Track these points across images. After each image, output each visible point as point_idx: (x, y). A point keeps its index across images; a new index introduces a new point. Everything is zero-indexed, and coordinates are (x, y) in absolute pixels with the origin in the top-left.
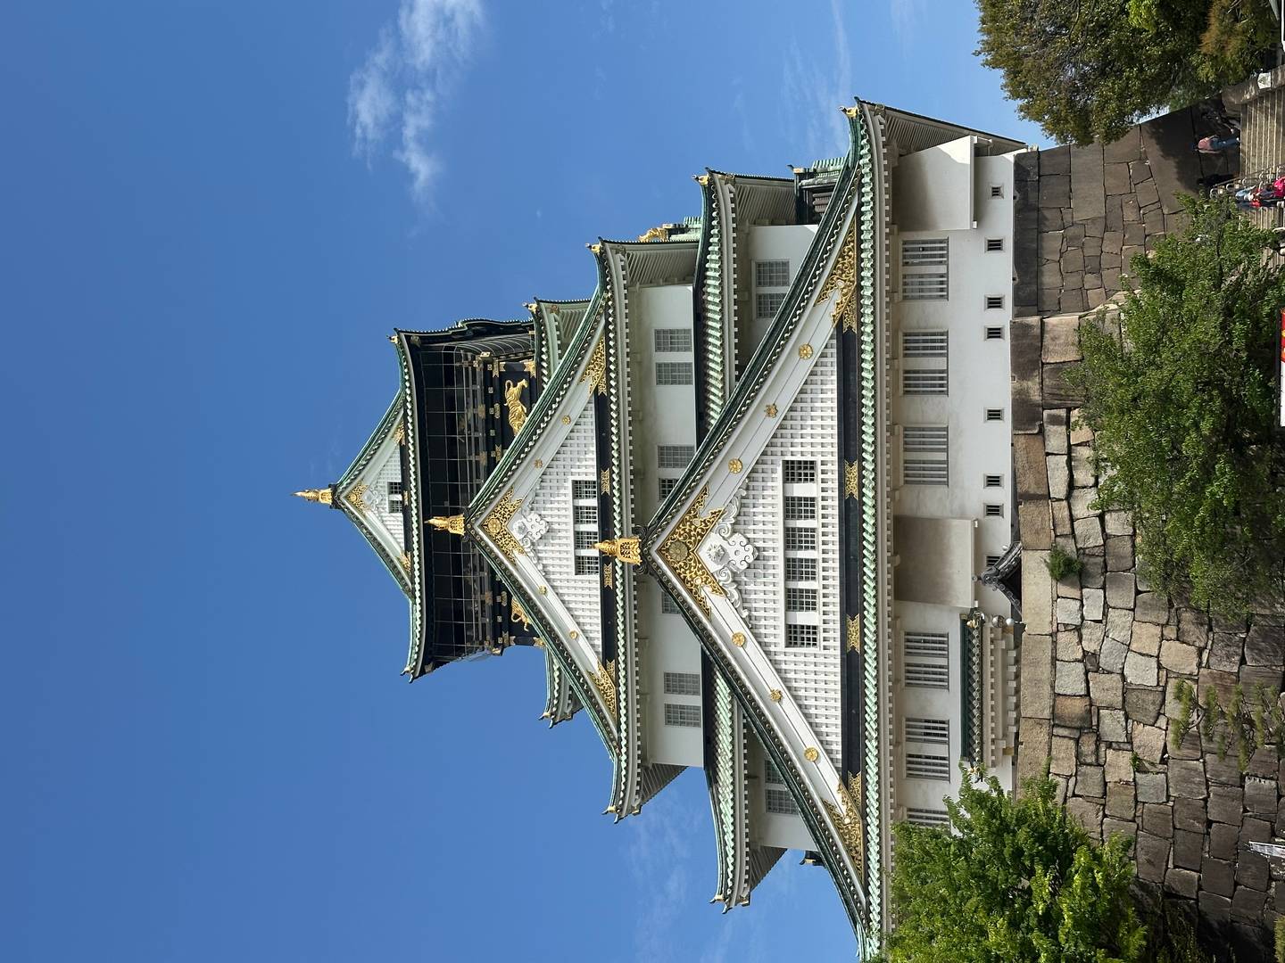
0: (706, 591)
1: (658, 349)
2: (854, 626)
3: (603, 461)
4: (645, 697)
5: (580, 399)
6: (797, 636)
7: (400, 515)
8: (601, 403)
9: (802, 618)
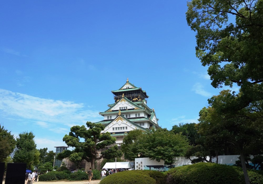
0: (117, 121)
1: (138, 114)
2: (114, 133)
3: (129, 110)
4: (109, 115)
5: (134, 107)
6: (113, 128)
7: (126, 88)
8: (133, 109)
9: (115, 129)
